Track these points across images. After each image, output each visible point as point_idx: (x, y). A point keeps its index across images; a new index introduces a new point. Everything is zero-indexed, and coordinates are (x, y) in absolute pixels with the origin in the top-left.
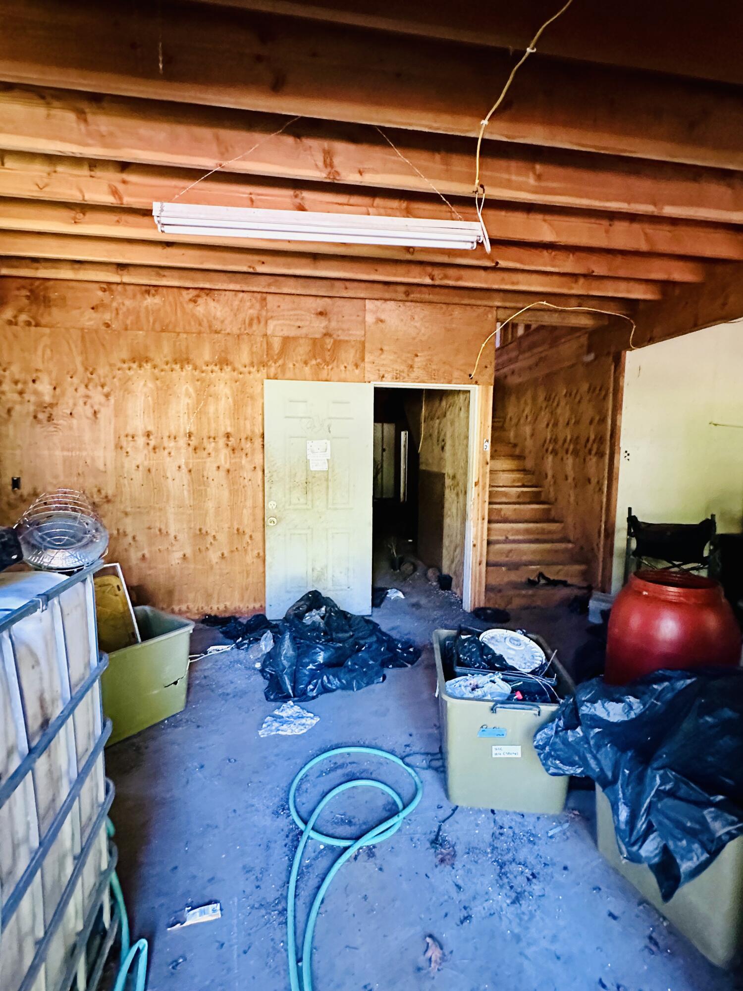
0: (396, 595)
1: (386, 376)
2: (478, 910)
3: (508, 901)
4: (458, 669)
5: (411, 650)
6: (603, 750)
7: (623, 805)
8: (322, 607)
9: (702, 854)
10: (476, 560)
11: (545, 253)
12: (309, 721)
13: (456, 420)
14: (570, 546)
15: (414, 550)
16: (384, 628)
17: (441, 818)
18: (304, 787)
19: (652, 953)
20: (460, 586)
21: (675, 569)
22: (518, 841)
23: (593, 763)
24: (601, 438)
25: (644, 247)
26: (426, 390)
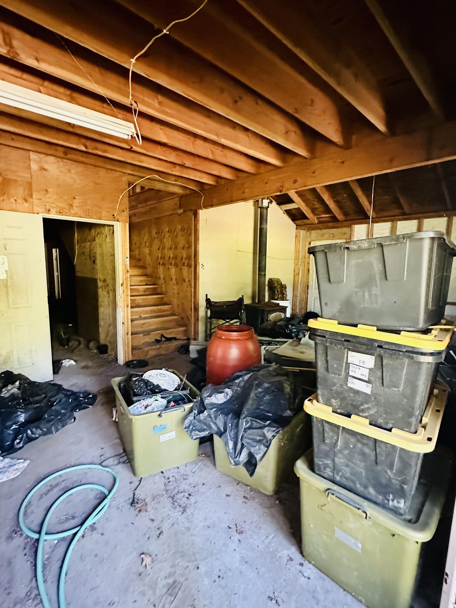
0: (69, 363)
1: (51, 210)
2: (165, 527)
3: (180, 514)
4: (135, 399)
5: (91, 396)
6: (218, 418)
7: (230, 441)
8: (16, 382)
9: (264, 449)
10: (125, 331)
11: (159, 147)
12: (21, 466)
13: (104, 243)
14: (176, 317)
15: (76, 330)
16: (65, 386)
17: (134, 488)
18: (29, 511)
19: (246, 503)
20: (115, 349)
21: (227, 324)
22: (179, 482)
23: (213, 426)
24: (189, 257)
25: (211, 157)
26: (77, 222)
